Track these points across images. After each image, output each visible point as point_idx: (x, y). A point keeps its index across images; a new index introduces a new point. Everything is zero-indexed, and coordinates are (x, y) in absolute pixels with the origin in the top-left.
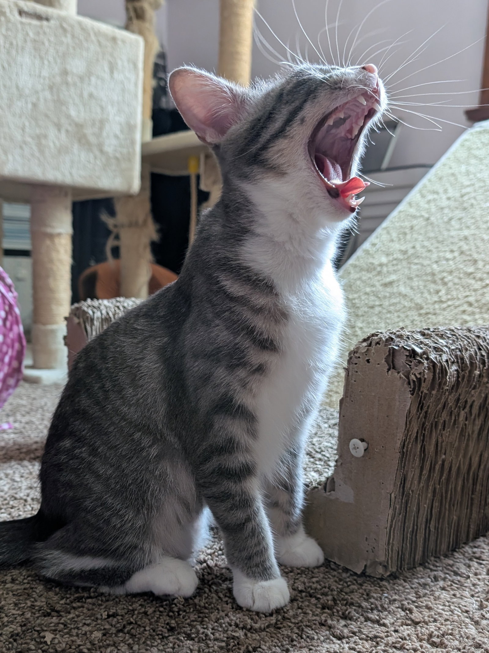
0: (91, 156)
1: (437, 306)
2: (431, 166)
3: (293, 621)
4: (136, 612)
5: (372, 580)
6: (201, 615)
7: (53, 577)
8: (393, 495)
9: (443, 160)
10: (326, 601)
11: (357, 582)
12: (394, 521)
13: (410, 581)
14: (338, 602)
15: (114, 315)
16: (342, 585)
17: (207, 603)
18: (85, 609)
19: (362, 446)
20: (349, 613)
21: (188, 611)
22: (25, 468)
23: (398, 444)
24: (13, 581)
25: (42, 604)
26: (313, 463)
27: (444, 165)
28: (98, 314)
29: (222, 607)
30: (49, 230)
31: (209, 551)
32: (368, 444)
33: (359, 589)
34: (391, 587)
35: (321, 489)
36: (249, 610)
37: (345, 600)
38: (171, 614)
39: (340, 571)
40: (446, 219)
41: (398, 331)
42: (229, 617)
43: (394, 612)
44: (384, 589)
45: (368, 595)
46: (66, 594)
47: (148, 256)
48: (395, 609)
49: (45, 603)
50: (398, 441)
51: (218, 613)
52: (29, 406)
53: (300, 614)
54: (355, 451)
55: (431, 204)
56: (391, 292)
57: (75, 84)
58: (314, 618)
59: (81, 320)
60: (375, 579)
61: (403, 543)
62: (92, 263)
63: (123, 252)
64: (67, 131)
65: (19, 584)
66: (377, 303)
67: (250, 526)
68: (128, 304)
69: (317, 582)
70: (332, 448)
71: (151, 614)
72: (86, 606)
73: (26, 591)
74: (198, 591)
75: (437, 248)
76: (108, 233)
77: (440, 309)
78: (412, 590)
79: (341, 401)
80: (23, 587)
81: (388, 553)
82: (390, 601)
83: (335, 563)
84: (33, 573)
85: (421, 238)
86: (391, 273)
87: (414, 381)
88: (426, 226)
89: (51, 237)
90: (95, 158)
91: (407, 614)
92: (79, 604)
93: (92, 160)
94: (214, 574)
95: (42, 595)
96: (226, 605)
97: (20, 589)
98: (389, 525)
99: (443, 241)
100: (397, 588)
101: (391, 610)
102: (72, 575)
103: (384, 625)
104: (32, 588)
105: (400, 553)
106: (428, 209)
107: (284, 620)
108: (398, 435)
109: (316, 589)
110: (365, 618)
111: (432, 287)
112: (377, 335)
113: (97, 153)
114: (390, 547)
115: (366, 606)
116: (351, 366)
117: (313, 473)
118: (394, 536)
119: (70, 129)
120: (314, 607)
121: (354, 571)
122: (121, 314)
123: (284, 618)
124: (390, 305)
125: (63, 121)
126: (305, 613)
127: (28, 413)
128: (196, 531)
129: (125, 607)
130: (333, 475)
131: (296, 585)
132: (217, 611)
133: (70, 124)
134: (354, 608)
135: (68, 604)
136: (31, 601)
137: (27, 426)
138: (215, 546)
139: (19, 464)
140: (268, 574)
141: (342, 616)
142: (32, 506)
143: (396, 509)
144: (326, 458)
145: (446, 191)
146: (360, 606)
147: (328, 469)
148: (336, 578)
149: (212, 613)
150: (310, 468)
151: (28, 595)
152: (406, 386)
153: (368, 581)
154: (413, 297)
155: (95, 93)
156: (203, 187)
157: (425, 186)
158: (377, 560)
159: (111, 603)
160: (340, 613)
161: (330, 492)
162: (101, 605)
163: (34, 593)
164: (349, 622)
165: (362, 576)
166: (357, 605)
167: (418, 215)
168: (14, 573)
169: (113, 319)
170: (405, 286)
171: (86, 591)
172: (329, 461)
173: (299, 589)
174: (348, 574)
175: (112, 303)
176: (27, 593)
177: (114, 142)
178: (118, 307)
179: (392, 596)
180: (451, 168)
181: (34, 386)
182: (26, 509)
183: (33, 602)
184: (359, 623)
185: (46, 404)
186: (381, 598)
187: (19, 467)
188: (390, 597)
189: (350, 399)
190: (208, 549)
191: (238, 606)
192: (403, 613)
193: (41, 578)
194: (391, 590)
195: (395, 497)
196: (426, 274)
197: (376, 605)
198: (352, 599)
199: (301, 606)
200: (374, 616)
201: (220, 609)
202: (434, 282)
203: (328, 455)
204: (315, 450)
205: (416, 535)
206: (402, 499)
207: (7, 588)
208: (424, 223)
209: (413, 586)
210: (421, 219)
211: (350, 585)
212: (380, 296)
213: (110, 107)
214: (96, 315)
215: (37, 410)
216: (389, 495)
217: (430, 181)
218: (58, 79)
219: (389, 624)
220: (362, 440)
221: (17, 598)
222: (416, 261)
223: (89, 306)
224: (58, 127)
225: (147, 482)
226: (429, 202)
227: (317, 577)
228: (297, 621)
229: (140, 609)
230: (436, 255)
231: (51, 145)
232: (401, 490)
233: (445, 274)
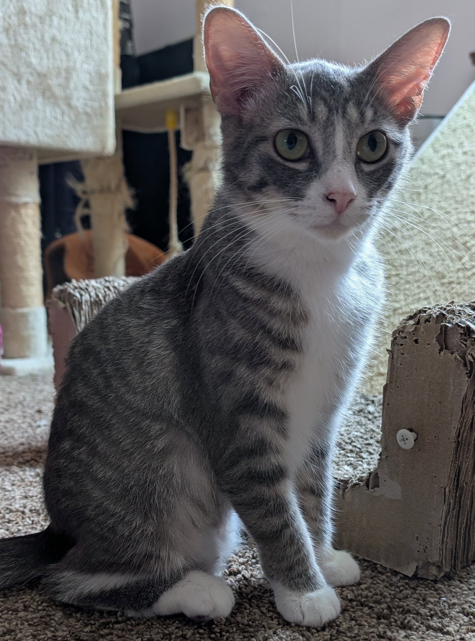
0: (58, 111)
1: (460, 274)
2: (442, 117)
3: (349, 634)
4: (173, 636)
5: (426, 583)
6: (246, 634)
7: (70, 602)
8: (447, 490)
9: (456, 109)
10: (381, 610)
11: (409, 587)
12: (448, 517)
13: (466, 582)
14: (394, 610)
15: (104, 297)
16: (394, 590)
17: (250, 620)
18: (114, 636)
19: (411, 436)
20: (409, 622)
21: (231, 631)
22: (15, 475)
23: (454, 434)
24: (26, 608)
25: (65, 633)
26: (344, 455)
27: (458, 115)
28: (86, 297)
29: (268, 624)
30: (14, 199)
31: (241, 560)
32: (417, 434)
33: (412, 594)
34: (448, 590)
35: (363, 485)
36: (298, 625)
37: (400, 607)
38: (213, 636)
39: (389, 574)
40: (464, 176)
41: (448, 306)
42: (278, 635)
43: (455, 617)
44: (441, 592)
45: (424, 600)
46: (89, 620)
47: (124, 225)
48: (457, 615)
49: (68, 632)
50: (453, 429)
51: (265, 631)
52: (6, 402)
53: (355, 626)
54: (403, 442)
55: (445, 160)
56: (408, 259)
57: (34, 26)
58: (372, 630)
59: (68, 304)
60: (429, 581)
61: (457, 540)
62: (58, 235)
63: (94, 221)
64: (28, 82)
65: (34, 612)
66: (394, 273)
67: (287, 532)
68: (119, 284)
69: (366, 589)
70: (362, 438)
71: (190, 637)
72: (115, 632)
73: (44, 620)
74: (237, 606)
75: (456, 209)
76: (76, 200)
77: (464, 277)
78: (470, 592)
79: (385, 388)
80: (38, 615)
81: (443, 552)
82: (449, 606)
83: (381, 565)
84: (48, 597)
85: (437, 198)
86: (406, 239)
87: (471, 362)
88: (442, 184)
89: (16, 207)
90: (63, 113)
91: (470, 619)
92: (106, 631)
93: (59, 116)
94: (251, 586)
95: (62, 623)
96: (270, 622)
97: (36, 618)
98: (443, 522)
99: (462, 201)
100: (454, 590)
101: (453, 615)
102: (91, 598)
103: (448, 633)
104: (49, 616)
105: (454, 551)
106: (442, 165)
107: (338, 634)
108: (453, 422)
109: (367, 597)
110: (426, 626)
111: (454, 253)
112: (425, 312)
113: (65, 107)
114: (444, 545)
115: (425, 613)
116: (396, 347)
117: (346, 467)
118: (448, 533)
119: (31, 79)
120: (368, 617)
121: (403, 573)
122: (112, 296)
123: (338, 632)
124: (408, 275)
125: (23, 69)
126: (360, 625)
127: (7, 410)
128: (223, 538)
129: (160, 631)
130: (376, 470)
131: (344, 593)
132: (263, 629)
133: (31, 74)
134: (412, 615)
135: (94, 632)
136: (50, 631)
137: (8, 425)
138: (247, 554)
139: (7, 470)
140: (313, 584)
141: (400, 625)
142: (32, 519)
143: (450, 504)
144: (358, 450)
145: (461, 145)
146: (418, 613)
147: (362, 462)
148: (385, 583)
149: (258, 632)
150: (342, 461)
151: (46, 624)
152: (462, 367)
153: (421, 584)
154: (433, 265)
155: (58, 36)
156: (184, 145)
157: (437, 139)
158: (430, 560)
159: (143, 626)
160: (399, 622)
161: (373, 488)
162: (132, 630)
163: (53, 621)
164: (409, 632)
165: (414, 579)
166: (415, 612)
167: (432, 172)
168: (25, 600)
169: (103, 302)
170: (424, 254)
171: (112, 616)
172: (361, 452)
173: (349, 598)
174: (399, 578)
175: (101, 283)
176: (45, 622)
177: (83, 94)
178: (108, 288)
179: (451, 600)
180: (465, 118)
181: (8, 378)
182: (26, 523)
183: (53, 632)
184: (420, 633)
185: (25, 399)
186: (438, 602)
187: (8, 473)
188: (449, 601)
189: (396, 384)
190: (240, 557)
191: (284, 621)
192: (466, 619)
193: (57, 603)
194: (448, 593)
195: (450, 492)
196: (446, 239)
197: (435, 611)
198: (408, 605)
199: (355, 617)
200: (435, 623)
201: (266, 626)
202: (456, 247)
203: (359, 446)
204: (344, 441)
205: (469, 531)
206: (456, 493)
207: (21, 618)
208: (440, 181)
209: (471, 587)
210: (436, 177)
211: (403, 590)
212: (396, 264)
213: (76, 53)
214: (84, 298)
215: (16, 407)
216: (443, 489)
217: (442, 133)
218: (14, 20)
219: (453, 632)
220: (411, 430)
221: (34, 628)
222: (434, 225)
223: (76, 288)
224: (18, 77)
225: (152, 483)
226: (443, 157)
227: (365, 583)
228: (353, 635)
229: (177, 633)
230: (455, 217)
231: (12, 99)
232: (455, 483)
233: (467, 238)
